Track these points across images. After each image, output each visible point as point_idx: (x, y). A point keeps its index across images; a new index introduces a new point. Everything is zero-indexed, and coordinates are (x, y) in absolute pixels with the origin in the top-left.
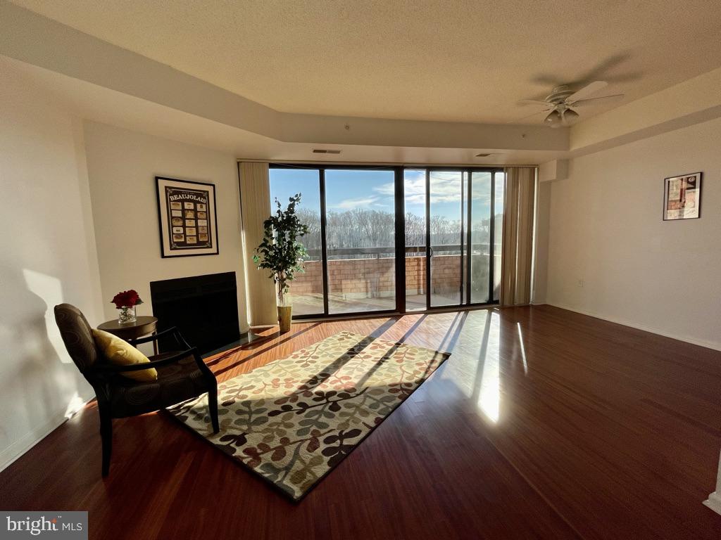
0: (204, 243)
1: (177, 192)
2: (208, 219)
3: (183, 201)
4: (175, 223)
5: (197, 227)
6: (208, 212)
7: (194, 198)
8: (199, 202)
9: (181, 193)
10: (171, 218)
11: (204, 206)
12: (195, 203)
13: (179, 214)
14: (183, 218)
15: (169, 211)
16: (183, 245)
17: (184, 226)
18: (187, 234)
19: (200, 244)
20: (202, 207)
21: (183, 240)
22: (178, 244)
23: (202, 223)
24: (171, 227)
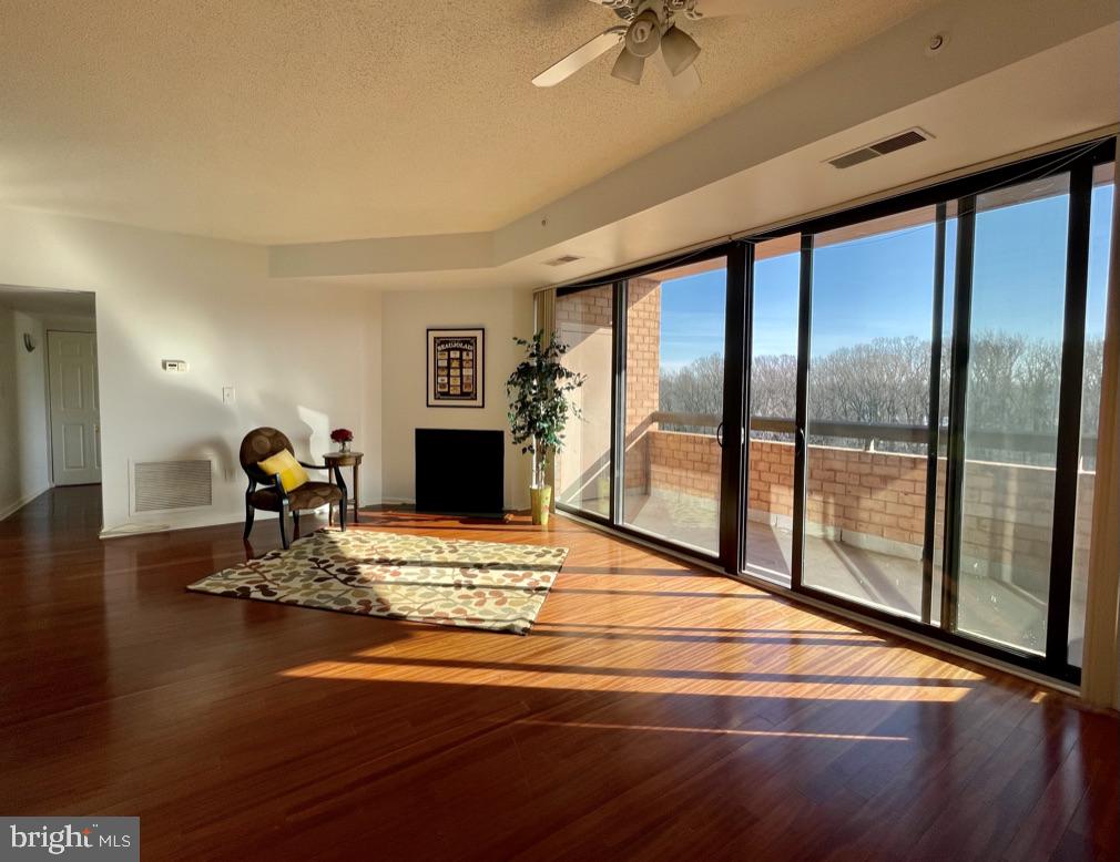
0: (468, 394)
1: (444, 341)
2: (474, 367)
3: (449, 350)
4: (440, 373)
5: (461, 376)
6: (474, 361)
7: (461, 345)
8: (466, 350)
9: (448, 342)
10: (437, 368)
11: (471, 353)
12: (461, 350)
13: (445, 364)
14: (449, 367)
15: (436, 361)
16: (446, 395)
17: (449, 376)
18: (451, 383)
19: (464, 395)
20: (468, 355)
21: (446, 390)
22: (443, 394)
23: (467, 372)
24: (436, 376)
